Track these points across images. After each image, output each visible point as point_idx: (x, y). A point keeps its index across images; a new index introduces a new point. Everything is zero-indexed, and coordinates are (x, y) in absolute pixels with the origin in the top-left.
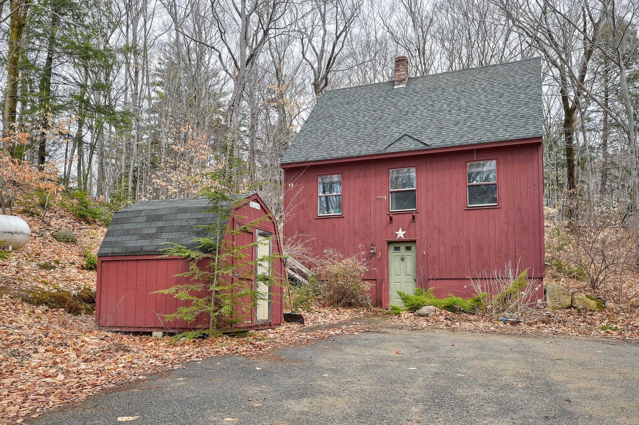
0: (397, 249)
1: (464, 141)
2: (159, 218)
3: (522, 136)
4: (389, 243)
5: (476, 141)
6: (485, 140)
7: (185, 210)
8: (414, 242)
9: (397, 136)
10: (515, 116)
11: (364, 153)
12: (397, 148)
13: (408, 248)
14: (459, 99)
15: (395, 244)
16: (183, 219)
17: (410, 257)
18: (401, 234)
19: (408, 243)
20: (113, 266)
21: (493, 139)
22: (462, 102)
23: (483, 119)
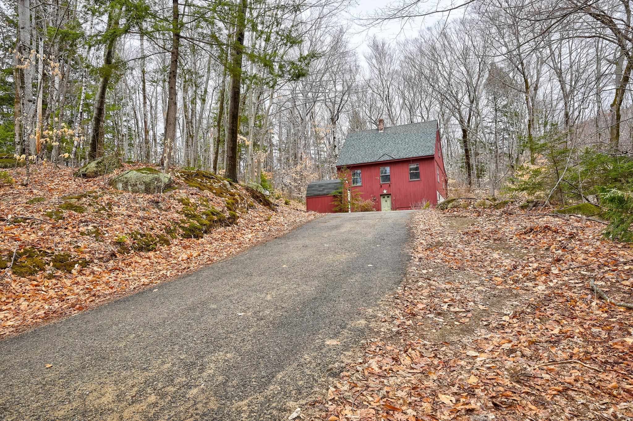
0: (384, 197)
1: (407, 156)
2: (322, 186)
3: (428, 154)
4: (381, 195)
5: (411, 156)
6: (414, 156)
7: (330, 184)
8: (390, 194)
9: (382, 154)
10: (425, 146)
11: (369, 161)
12: (382, 159)
13: (388, 197)
14: (405, 138)
15: (383, 195)
16: (330, 186)
17: (389, 201)
18: (385, 192)
19: (388, 195)
20: (311, 199)
21: (417, 156)
22: (406, 140)
23: (414, 147)
